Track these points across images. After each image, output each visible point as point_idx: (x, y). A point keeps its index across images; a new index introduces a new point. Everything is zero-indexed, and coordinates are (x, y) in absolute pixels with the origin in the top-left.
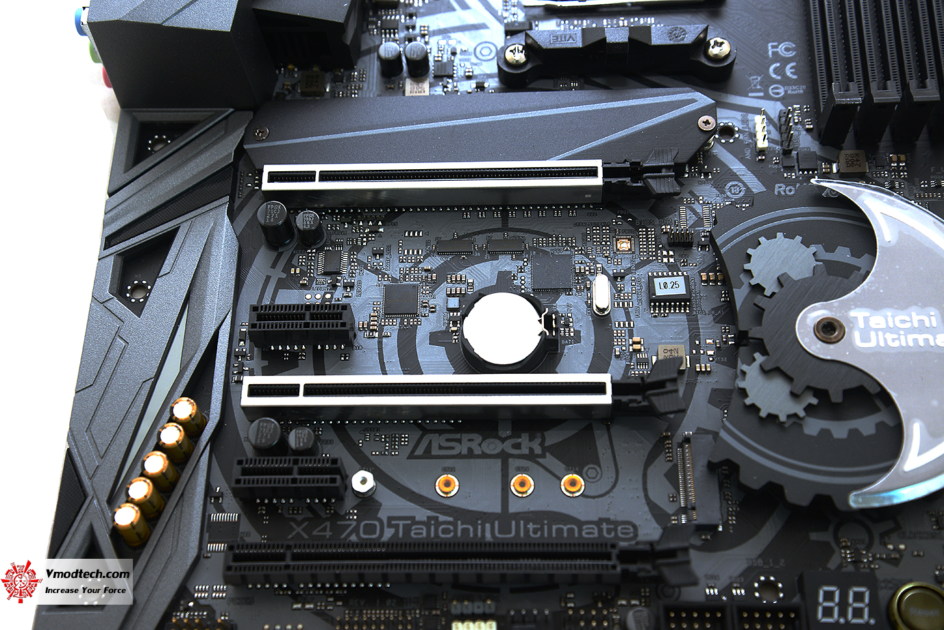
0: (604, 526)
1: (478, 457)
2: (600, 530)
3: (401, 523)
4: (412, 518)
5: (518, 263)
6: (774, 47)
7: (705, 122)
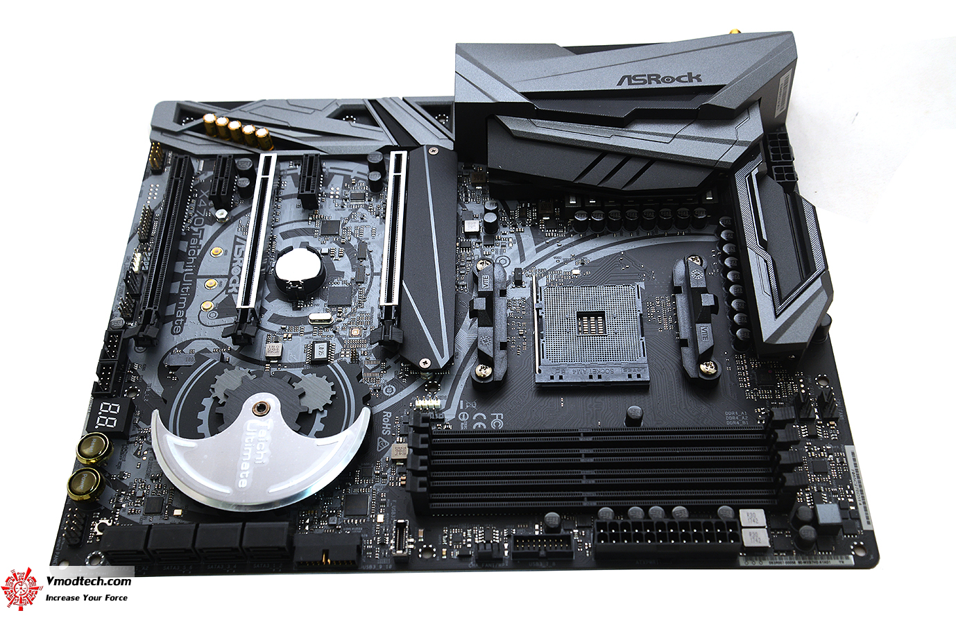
0: (182, 320)
1: (231, 265)
2: (180, 318)
3: (200, 234)
4: (202, 238)
5: (349, 281)
6: (500, 417)
7: (425, 363)
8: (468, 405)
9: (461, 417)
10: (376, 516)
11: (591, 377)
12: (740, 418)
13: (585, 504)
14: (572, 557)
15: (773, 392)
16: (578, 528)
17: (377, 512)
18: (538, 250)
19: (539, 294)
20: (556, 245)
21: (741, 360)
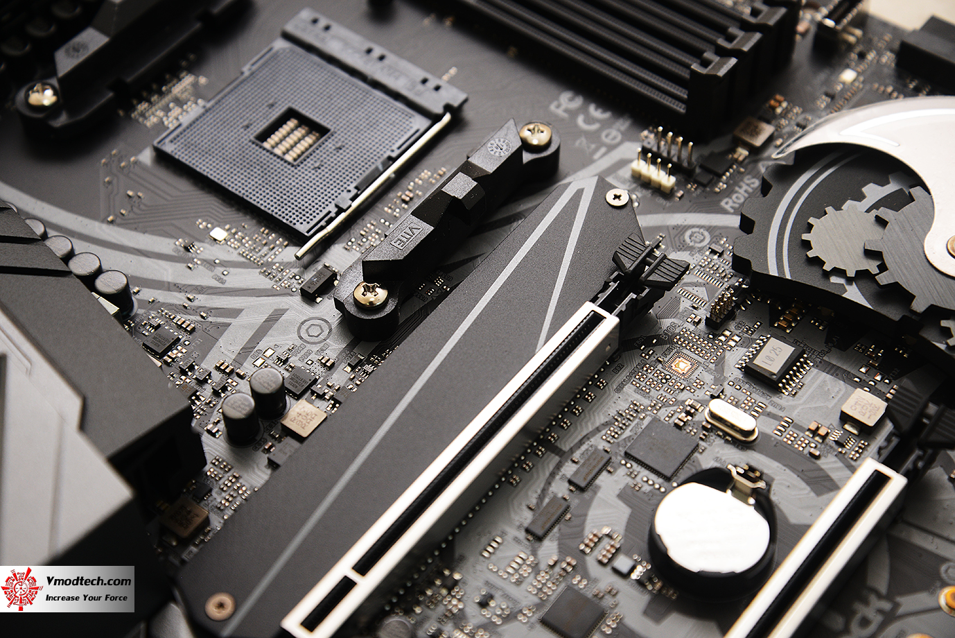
5: (622, 471)
6: (558, 106)
18: (235, 313)
19: (323, 223)
20: (196, 303)
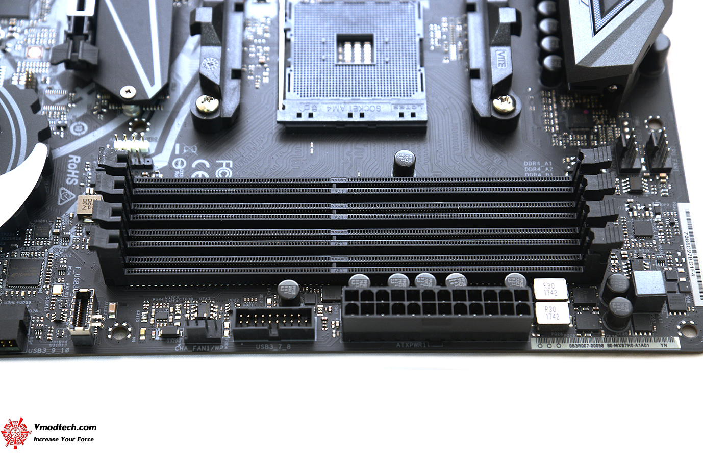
6: (228, 165)
7: (129, 91)
8: (187, 149)
9: (176, 164)
10: (51, 287)
11: (350, 115)
12: (543, 169)
13: (334, 270)
14: (314, 338)
15: (588, 137)
16: (324, 302)
17: (54, 280)
21: (548, 98)
